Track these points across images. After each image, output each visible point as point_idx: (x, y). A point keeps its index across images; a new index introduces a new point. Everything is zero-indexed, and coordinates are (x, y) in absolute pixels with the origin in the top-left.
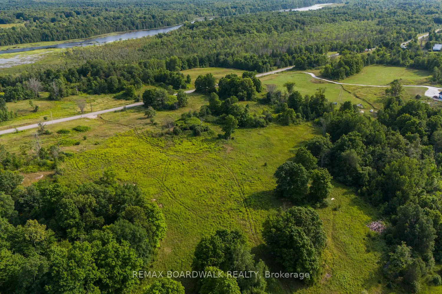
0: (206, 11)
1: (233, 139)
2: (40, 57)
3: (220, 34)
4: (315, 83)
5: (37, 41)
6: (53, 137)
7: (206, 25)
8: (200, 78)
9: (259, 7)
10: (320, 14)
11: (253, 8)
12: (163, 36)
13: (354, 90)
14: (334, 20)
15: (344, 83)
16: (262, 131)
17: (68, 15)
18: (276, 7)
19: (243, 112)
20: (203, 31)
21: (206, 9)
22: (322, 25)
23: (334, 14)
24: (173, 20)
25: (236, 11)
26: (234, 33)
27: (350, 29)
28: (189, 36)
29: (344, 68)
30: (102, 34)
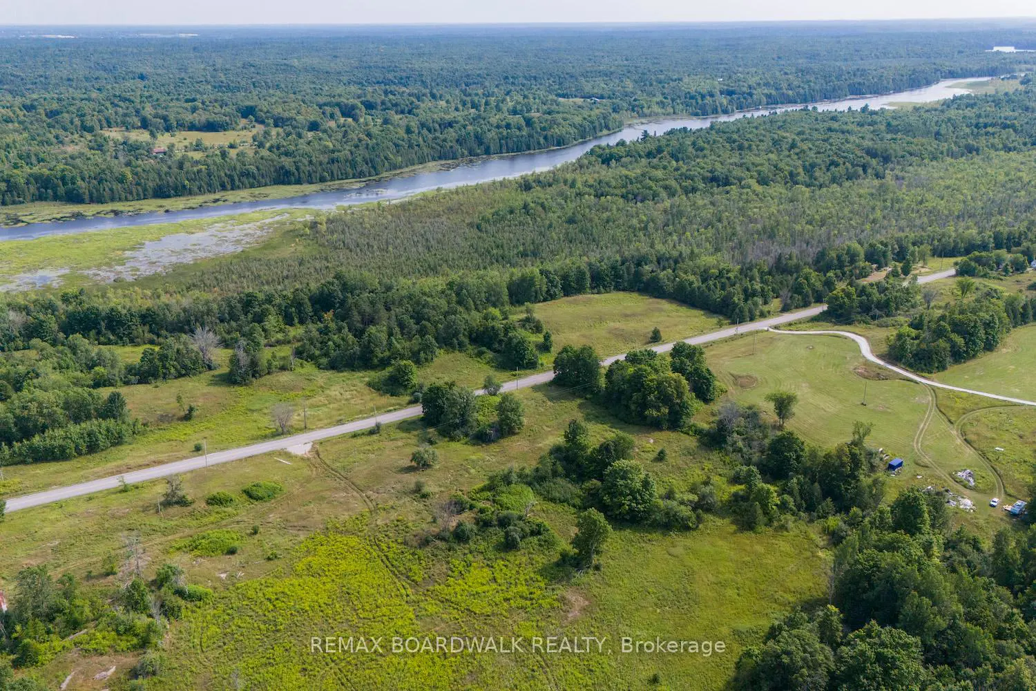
0: (657, 103)
1: (597, 568)
2: (259, 233)
3: (666, 188)
4: (866, 378)
5: (266, 185)
6: (191, 514)
7: (642, 153)
8: (564, 355)
9: (790, 92)
10: (936, 128)
11: (773, 92)
12: (534, 184)
13: (965, 411)
14: (970, 149)
15: (943, 382)
16: (680, 543)
17: (348, 112)
18: (834, 90)
19: (638, 485)
20: (626, 177)
21: (660, 98)
22: (934, 163)
23: (977, 126)
24: (572, 130)
25: (730, 102)
26: (701, 186)
27: (1011, 181)
28: (592, 191)
29: (950, 340)
30: (407, 166)
